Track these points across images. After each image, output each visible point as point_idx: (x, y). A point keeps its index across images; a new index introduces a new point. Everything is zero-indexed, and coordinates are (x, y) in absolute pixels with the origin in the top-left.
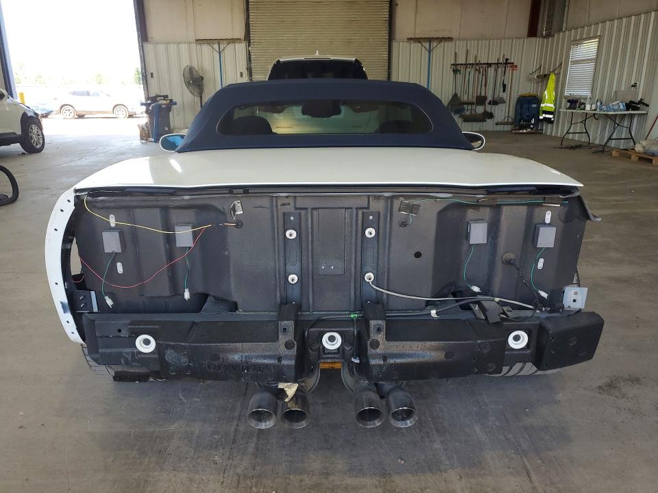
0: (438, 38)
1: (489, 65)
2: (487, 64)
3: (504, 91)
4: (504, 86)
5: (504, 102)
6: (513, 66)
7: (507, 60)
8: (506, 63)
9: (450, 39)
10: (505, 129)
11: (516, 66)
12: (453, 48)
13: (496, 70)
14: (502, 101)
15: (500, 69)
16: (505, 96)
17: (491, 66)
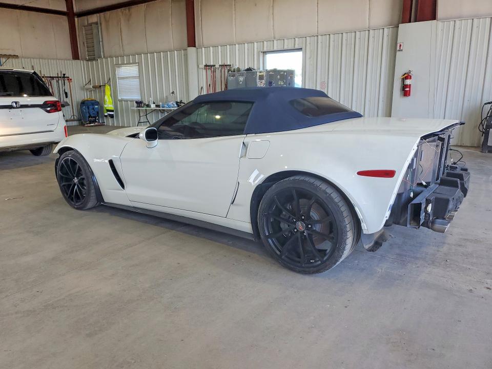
0: (5, 55)
1: (53, 78)
2: (50, 77)
3: (67, 97)
4: (66, 94)
5: (69, 105)
6: (69, 80)
7: (64, 75)
8: (64, 77)
9: (16, 57)
10: (74, 125)
11: (71, 80)
12: (20, 64)
13: (58, 82)
14: (67, 104)
15: (60, 81)
16: (68, 100)
17: (53, 79)
